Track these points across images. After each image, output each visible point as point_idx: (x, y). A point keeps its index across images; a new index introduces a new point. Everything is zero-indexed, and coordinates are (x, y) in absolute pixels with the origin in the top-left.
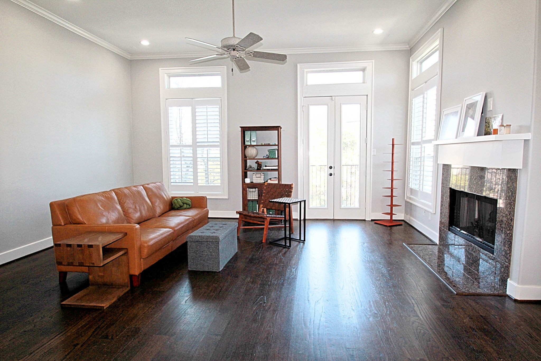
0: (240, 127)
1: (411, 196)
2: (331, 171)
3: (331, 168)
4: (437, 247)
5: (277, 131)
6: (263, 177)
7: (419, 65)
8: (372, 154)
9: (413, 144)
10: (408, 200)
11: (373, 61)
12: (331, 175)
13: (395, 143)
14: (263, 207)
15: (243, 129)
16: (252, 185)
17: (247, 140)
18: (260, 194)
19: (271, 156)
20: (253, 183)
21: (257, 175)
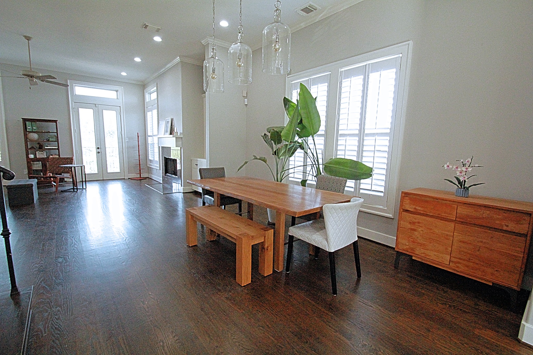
0: (22, 118)
1: (151, 164)
2: (99, 150)
3: (98, 148)
4: (162, 185)
5: (55, 123)
6: (46, 153)
7: (149, 95)
8: (126, 141)
9: (149, 136)
10: (149, 166)
11: (123, 87)
12: (99, 153)
13: (139, 135)
14: (49, 173)
15: (25, 120)
16: (36, 159)
17: (29, 128)
18: (44, 165)
19: (51, 140)
20: (36, 158)
21: (40, 153)
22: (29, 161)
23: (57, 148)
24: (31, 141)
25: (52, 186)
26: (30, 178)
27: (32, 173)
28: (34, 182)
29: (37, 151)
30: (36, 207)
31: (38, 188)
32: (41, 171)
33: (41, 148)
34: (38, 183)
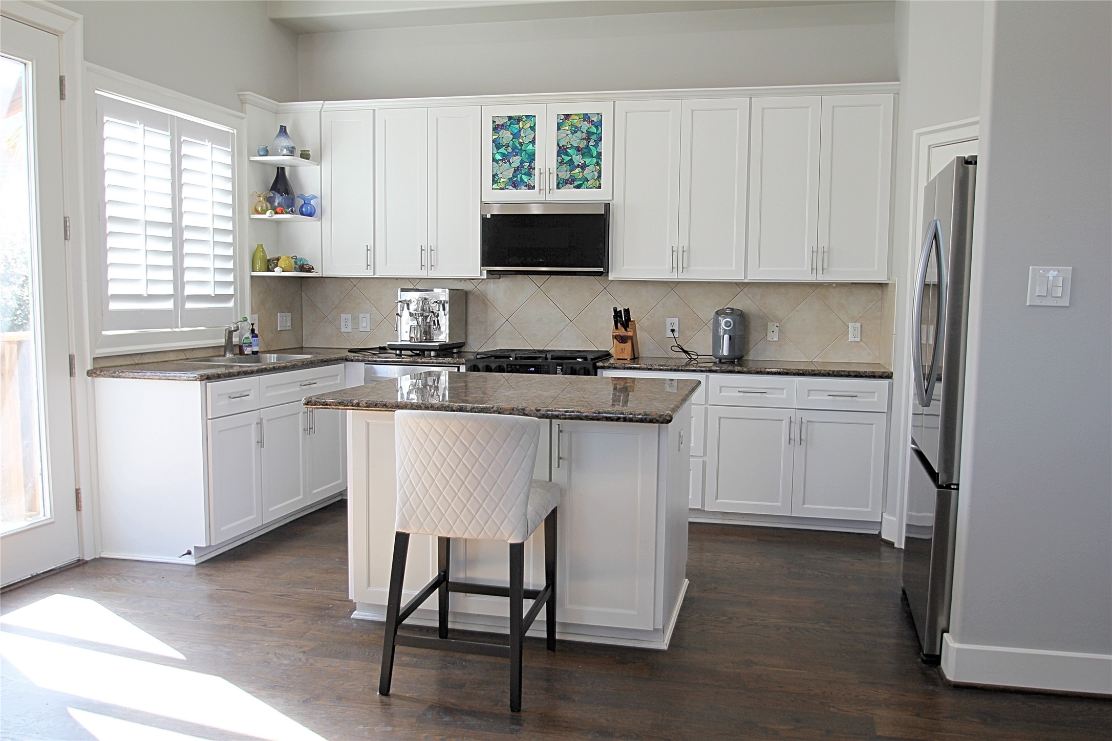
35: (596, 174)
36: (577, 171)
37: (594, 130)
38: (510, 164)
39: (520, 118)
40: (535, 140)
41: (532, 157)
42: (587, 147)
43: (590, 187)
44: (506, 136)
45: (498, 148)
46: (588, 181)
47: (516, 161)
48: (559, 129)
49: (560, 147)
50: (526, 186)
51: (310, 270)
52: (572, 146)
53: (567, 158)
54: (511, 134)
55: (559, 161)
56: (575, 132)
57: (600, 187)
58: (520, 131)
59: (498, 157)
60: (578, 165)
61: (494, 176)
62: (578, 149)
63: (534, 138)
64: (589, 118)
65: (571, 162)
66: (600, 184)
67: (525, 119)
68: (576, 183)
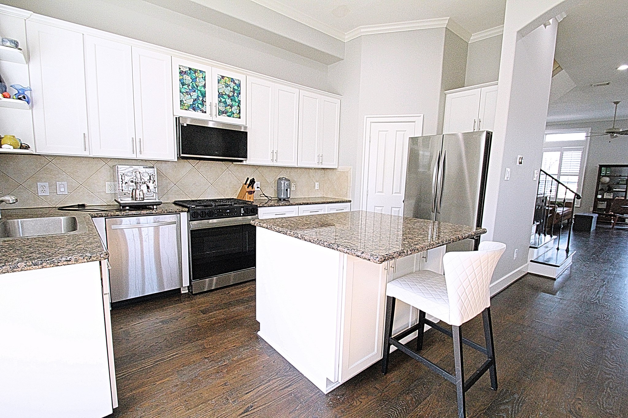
0: (599, 165)
6: (613, 195)
14: (611, 212)
15: (601, 166)
16: (603, 200)
17: (603, 173)
18: (608, 206)
19: (621, 183)
20: (603, 198)
21: (608, 194)
22: (597, 200)
23: (625, 190)
24: (603, 183)
25: (610, 223)
26: (593, 213)
27: (595, 210)
28: (595, 216)
29: (606, 192)
30: (591, 234)
31: (597, 223)
32: (605, 210)
33: (610, 190)
34: (598, 218)
35: (238, 111)
36: (228, 107)
37: (236, 88)
38: (191, 96)
39: (196, 71)
40: (205, 85)
41: (204, 95)
42: (233, 96)
43: (236, 117)
44: (188, 79)
45: (183, 86)
46: (234, 114)
47: (194, 95)
48: (219, 83)
49: (219, 93)
50: (201, 111)
51: (27, 147)
52: (226, 94)
53: (223, 100)
54: (191, 79)
55: (219, 100)
56: (227, 87)
57: (240, 118)
58: (196, 78)
59: (183, 90)
60: (229, 105)
61: (181, 101)
62: (229, 96)
63: (205, 84)
64: (234, 81)
65: (225, 102)
66: (240, 116)
67: (199, 72)
68: (228, 114)
